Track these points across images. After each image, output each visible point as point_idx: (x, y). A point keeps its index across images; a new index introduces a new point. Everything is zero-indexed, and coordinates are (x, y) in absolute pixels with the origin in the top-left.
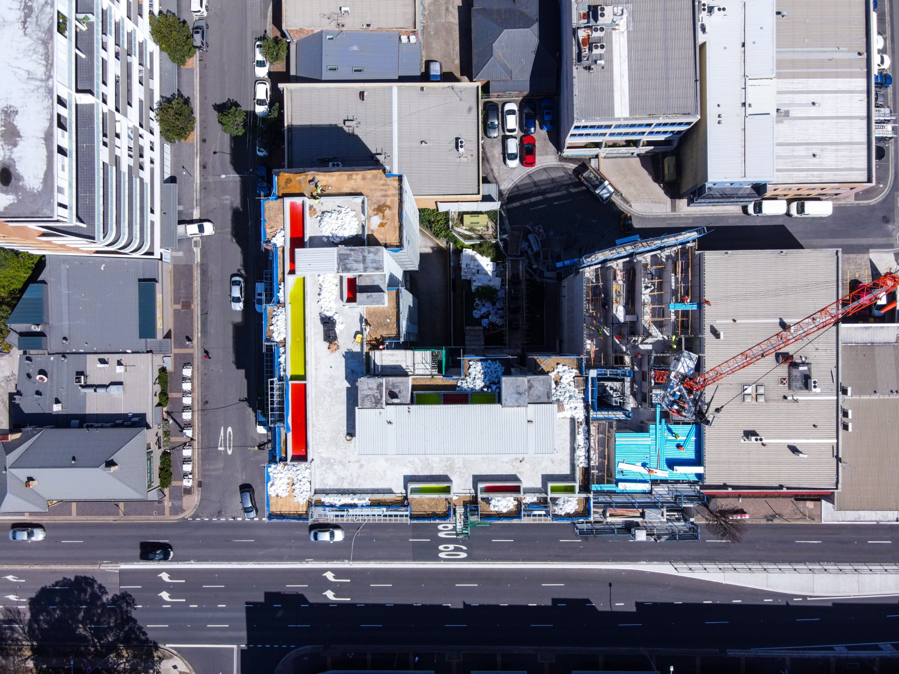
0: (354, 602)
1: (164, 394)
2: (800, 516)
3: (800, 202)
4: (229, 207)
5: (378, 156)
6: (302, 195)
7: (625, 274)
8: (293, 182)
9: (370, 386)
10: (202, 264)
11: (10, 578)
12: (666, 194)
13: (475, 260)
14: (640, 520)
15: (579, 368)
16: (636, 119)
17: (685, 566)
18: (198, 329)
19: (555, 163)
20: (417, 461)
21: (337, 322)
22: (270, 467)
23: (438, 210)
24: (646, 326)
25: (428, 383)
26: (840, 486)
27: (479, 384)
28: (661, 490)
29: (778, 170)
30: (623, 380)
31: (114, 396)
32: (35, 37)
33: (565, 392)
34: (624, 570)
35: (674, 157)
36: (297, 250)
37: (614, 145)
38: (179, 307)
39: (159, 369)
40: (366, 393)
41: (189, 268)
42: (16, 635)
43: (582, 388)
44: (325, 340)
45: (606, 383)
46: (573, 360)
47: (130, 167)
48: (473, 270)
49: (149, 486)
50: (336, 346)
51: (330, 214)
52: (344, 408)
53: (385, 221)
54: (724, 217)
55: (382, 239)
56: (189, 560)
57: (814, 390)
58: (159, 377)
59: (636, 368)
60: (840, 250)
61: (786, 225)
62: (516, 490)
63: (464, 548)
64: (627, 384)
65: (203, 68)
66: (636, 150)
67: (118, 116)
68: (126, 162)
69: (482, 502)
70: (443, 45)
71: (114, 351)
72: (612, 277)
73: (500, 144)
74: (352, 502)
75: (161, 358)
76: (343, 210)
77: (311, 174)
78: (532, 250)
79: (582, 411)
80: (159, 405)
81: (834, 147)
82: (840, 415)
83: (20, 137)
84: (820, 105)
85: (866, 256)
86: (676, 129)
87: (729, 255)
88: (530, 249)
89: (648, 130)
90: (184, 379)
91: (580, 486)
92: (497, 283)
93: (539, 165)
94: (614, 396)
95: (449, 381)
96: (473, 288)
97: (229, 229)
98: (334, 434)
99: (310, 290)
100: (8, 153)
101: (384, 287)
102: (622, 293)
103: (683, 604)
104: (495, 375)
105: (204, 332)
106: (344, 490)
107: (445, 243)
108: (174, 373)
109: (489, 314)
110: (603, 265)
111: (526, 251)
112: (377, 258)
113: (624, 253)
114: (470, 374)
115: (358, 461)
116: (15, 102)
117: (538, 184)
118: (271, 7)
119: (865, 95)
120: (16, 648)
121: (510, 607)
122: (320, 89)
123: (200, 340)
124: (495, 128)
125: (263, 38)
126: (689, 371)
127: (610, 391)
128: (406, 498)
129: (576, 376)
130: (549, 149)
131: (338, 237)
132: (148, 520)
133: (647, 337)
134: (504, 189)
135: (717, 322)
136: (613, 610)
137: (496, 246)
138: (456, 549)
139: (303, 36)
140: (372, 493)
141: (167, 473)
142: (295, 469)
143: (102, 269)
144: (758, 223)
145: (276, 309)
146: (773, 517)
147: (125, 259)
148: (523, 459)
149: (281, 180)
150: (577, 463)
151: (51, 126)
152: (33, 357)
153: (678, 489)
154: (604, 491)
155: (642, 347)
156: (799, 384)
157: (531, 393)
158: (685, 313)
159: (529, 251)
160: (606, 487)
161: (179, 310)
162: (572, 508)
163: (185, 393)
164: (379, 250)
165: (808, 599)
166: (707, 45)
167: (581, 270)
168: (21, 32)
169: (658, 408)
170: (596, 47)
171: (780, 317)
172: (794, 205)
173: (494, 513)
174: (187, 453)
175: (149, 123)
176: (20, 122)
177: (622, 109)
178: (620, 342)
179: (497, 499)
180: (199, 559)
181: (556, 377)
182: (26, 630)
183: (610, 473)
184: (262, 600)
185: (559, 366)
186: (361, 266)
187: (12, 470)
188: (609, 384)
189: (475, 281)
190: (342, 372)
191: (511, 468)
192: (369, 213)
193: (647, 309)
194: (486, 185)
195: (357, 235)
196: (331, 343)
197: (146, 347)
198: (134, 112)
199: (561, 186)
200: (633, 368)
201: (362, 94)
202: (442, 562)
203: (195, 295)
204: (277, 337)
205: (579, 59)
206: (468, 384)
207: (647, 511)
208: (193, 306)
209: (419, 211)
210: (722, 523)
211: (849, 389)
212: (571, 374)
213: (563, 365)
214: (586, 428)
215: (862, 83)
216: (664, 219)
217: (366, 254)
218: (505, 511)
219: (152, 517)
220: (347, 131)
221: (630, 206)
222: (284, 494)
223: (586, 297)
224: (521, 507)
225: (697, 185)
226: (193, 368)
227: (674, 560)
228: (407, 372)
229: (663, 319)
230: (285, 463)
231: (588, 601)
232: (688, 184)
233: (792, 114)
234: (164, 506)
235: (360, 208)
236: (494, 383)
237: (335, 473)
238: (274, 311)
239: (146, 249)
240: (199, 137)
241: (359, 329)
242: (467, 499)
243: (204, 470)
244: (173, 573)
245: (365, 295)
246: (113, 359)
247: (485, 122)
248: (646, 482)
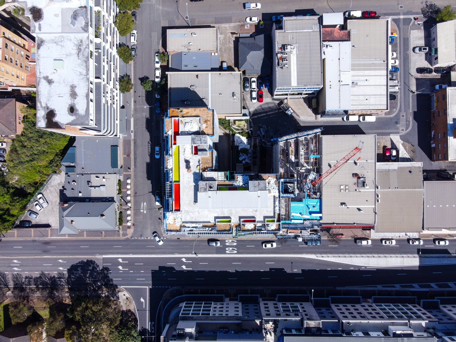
0: (193, 270)
1: (120, 190)
2: (364, 236)
3: (363, 116)
4: (145, 117)
5: (203, 100)
6: (178, 116)
7: (295, 144)
8: (175, 112)
9: (203, 184)
10: (134, 140)
11: (60, 261)
12: (313, 113)
13: (240, 138)
14: (300, 234)
15: (277, 178)
16: (299, 87)
17: (320, 255)
18: (133, 165)
19: (271, 101)
20: (219, 211)
21: (191, 162)
22: (167, 213)
23: (226, 119)
24: (303, 163)
25: (223, 183)
26: (376, 223)
27: (241, 184)
28: (307, 223)
29: (352, 105)
30: (294, 183)
31: (102, 190)
32: (82, 60)
33: (272, 187)
34: (297, 257)
35: (316, 99)
36: (177, 136)
37: (293, 94)
38: (125, 156)
39: (118, 180)
40: (202, 186)
41: (130, 141)
42: (62, 283)
43: (278, 185)
44: (186, 168)
45: (288, 184)
46: (274, 175)
47: (111, 104)
48: (239, 142)
49: (116, 225)
50: (190, 170)
51: (188, 123)
53: (207, 126)
54: (335, 122)
55: (207, 132)
56: (130, 254)
57: (366, 187)
58: (118, 183)
60: (376, 135)
61: (358, 125)
62: (254, 221)
63: (236, 249)
64: (296, 185)
65: (135, 64)
66: (302, 96)
67: (107, 85)
68: (110, 102)
69: (242, 225)
70: (228, 55)
71: (101, 173)
72: (290, 145)
73: (250, 93)
74: (196, 226)
75: (119, 176)
76: (193, 122)
77: (181, 109)
78: (262, 134)
79: (278, 193)
80: (118, 194)
81: (374, 96)
82: (376, 197)
83: (77, 95)
84: (369, 81)
85: (389, 137)
86: (316, 89)
87: (335, 137)
89: (305, 90)
90: (128, 184)
91: (277, 220)
92: (248, 147)
93: (265, 102)
94: (291, 189)
95: (230, 183)
96: (239, 149)
97: (145, 126)
98: (190, 202)
99: (181, 150)
100: (73, 101)
101: (207, 149)
102: (293, 151)
103: (320, 270)
104: (247, 181)
105: (135, 166)
106: (193, 222)
107: (228, 132)
108: (124, 181)
109: (246, 159)
110: (286, 141)
112: (205, 139)
113: (293, 137)
114: (238, 180)
115: (198, 211)
116: (75, 83)
117: (264, 109)
118: (161, 40)
119: (386, 77)
120: (62, 288)
121: (253, 272)
122: (181, 74)
123: (133, 169)
124: (248, 87)
125: (158, 52)
127: (289, 187)
128: (215, 224)
130: (268, 95)
131: (191, 132)
133: (303, 167)
134: (251, 111)
135: (331, 162)
136: (293, 272)
137: (248, 133)
138: (233, 250)
139: (174, 53)
140: (203, 223)
141: (121, 220)
142: (176, 214)
143: (97, 141)
144: (348, 124)
146: (354, 236)
147: (106, 138)
148: (257, 210)
149: (171, 111)
150: (276, 212)
151: (88, 92)
152: (70, 176)
153: (313, 222)
155: (301, 171)
156: (361, 185)
157: (259, 187)
158: (316, 159)
159: (261, 135)
160: (287, 222)
162: (274, 227)
163: (128, 190)
164: (206, 136)
165: (367, 268)
166: (326, 59)
167: (278, 143)
168: (77, 58)
169: (306, 193)
170: (285, 60)
171: (354, 160)
172: (361, 117)
173: (246, 229)
174: (129, 212)
175: (116, 86)
176: (77, 90)
177: (294, 83)
178: (293, 169)
179: (247, 225)
180: (134, 253)
181: (268, 181)
182: (66, 281)
183: (289, 217)
184: (158, 269)
185: (269, 177)
186: (200, 142)
187: (66, 218)
188: (289, 185)
189: (240, 146)
190: (192, 179)
191: (253, 214)
192: (202, 123)
193: (303, 157)
194: (245, 110)
195: (198, 131)
196: (188, 169)
197: (114, 172)
198: (112, 83)
199: (273, 110)
200: (298, 179)
201: (197, 76)
202: (227, 254)
203: (132, 152)
204: (169, 167)
205: (278, 65)
206: (237, 184)
207: (303, 231)
208: (131, 156)
209: (219, 120)
210: (335, 239)
211: (379, 187)
212: (274, 180)
213: (271, 177)
214: (279, 200)
215: (385, 72)
216: (313, 122)
217: (201, 138)
218: (250, 229)
219: (115, 238)
220: (192, 90)
221: (300, 117)
222: (172, 223)
223: (280, 153)
224: (256, 227)
225: (323, 110)
226: (131, 180)
227: (316, 253)
228: (215, 180)
229: (308, 161)
230: (172, 212)
231: (283, 269)
232: (320, 110)
233: (358, 84)
234: (120, 233)
235: (198, 121)
236: (246, 183)
237: (190, 215)
238: (168, 158)
239: (115, 134)
240: (133, 90)
241: (198, 164)
242: (237, 225)
243: (135, 219)
244: (123, 259)
245: (201, 152)
246: (101, 176)
247: (244, 85)
248: (301, 219)
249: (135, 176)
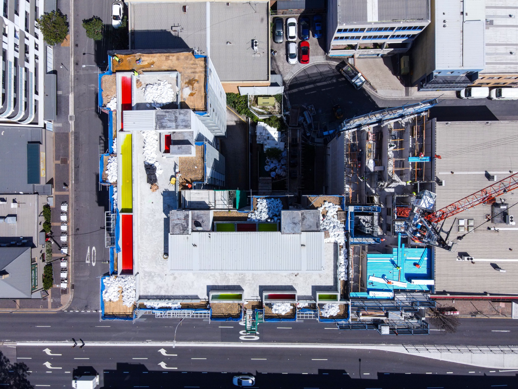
0: (180, 370)
1: (47, 224)
2: (495, 313)
3: (498, 89)
4: (94, 92)
7: (375, 135)
8: (124, 62)
9: (179, 217)
10: (75, 133)
12: (402, 84)
13: (266, 130)
14: (384, 318)
15: (341, 204)
16: (383, 23)
17: (413, 348)
18: (72, 178)
19: (323, 61)
20: (217, 275)
21: (157, 169)
22: (105, 278)
23: (240, 94)
24: (391, 174)
25: (226, 215)
27: (265, 216)
28: (401, 297)
29: (487, 63)
30: (372, 215)
31: (10, 225)
33: (330, 223)
34: (370, 350)
35: (408, 57)
37: (365, 47)
38: (59, 162)
39: (44, 206)
40: (176, 222)
41: (66, 135)
43: (343, 220)
44: (148, 182)
45: (360, 217)
46: (336, 198)
47: (16, 59)
48: (265, 137)
49: (34, 288)
50: (156, 186)
51: (152, 86)
52: (162, 233)
53: (194, 92)
54: (444, 100)
55: (192, 106)
56: (65, 340)
57: (510, 223)
58: (43, 211)
59: (382, 205)
61: (487, 106)
62: (292, 297)
64: (376, 218)
66: (381, 52)
69: (266, 306)
71: (10, 192)
72: (365, 138)
73: (284, 47)
74: (168, 306)
75: (45, 199)
76: (162, 83)
77: (138, 56)
78: (307, 123)
79: (343, 237)
80: (43, 231)
84: (514, 17)
86: (412, 32)
87: (449, 125)
88: (305, 122)
89: (390, 33)
90: (62, 213)
91: (341, 295)
92: (281, 146)
93: (312, 63)
94: (366, 226)
95: (242, 214)
96: (265, 150)
97: (93, 108)
98: (155, 253)
99: (136, 143)
101: (193, 140)
102: (372, 150)
103: (411, 374)
104: (277, 210)
105: (77, 180)
106: (162, 296)
107: (245, 118)
108: (55, 208)
109: (276, 168)
110: (359, 129)
111: (302, 123)
112: (186, 118)
114: (257, 208)
115: (173, 274)
117: (311, 76)
123: (73, 185)
124: (281, 36)
126: (430, 206)
127: (362, 222)
128: (208, 303)
129: (338, 211)
130: (319, 51)
131: (158, 103)
132: (37, 312)
133: (392, 182)
134: (287, 79)
135: (440, 173)
136: (362, 378)
137: (281, 120)
140: (183, 299)
141: (49, 279)
142: (123, 280)
143: (2, 134)
144: (468, 104)
145: (110, 158)
146: (476, 313)
147: (19, 128)
148: (298, 274)
150: (339, 277)
153: (414, 297)
154: (358, 297)
155: (387, 190)
156: (500, 219)
157: (304, 224)
158: (420, 165)
159: (304, 123)
160: (360, 294)
161: (59, 164)
162: (335, 312)
163: (63, 223)
164: (187, 112)
165: (500, 371)
167: (342, 133)
169: (399, 236)
171: (486, 170)
172: (494, 91)
173: (275, 315)
174: (63, 265)
175: (33, 29)
177: (372, 16)
178: (371, 187)
179: (277, 305)
181: (323, 211)
183: (363, 285)
184: (115, 368)
185: (325, 203)
186: (174, 124)
188: (362, 217)
189: (266, 145)
190: (160, 206)
191: (289, 280)
192: (182, 86)
193: (391, 162)
194: (274, 76)
195: (173, 102)
196: (152, 184)
197: (34, 190)
199: (327, 77)
200: (380, 206)
201: (184, 8)
202: (242, 343)
203: (70, 154)
204: (111, 179)
206: (256, 216)
207: (390, 313)
208: (68, 161)
209: (227, 95)
210: (441, 317)
212: (335, 209)
213: (329, 202)
214: (346, 251)
216: (401, 101)
217: (177, 115)
218: (283, 314)
219: (39, 310)
220: (174, 35)
221: (376, 92)
222: (116, 300)
223: (346, 152)
224: (296, 310)
225: (426, 74)
226: (68, 205)
227: (405, 343)
228: (209, 207)
229: (404, 169)
230: (116, 275)
231: (344, 371)
232: (418, 75)
233: (495, 23)
234: (48, 302)
235: (174, 81)
236: (276, 216)
237: (155, 283)
238: (109, 159)
240: (73, 43)
241: (174, 174)
242: (255, 304)
243: (76, 277)
244: (53, 349)
245: (176, 147)
246: (10, 198)
247: (273, 32)
248: (389, 291)
249: (77, 198)
